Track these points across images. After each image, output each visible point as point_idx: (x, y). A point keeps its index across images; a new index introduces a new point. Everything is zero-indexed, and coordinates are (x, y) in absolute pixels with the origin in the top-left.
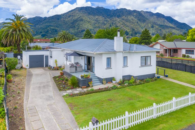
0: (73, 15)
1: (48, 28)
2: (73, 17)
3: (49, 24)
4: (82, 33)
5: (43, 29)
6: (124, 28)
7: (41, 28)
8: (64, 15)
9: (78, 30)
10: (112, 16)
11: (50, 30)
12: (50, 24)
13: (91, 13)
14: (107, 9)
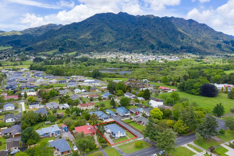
0: (93, 23)
1: (65, 40)
2: (92, 26)
3: (65, 35)
4: (103, 46)
5: (60, 41)
6: (150, 41)
7: (57, 40)
8: (82, 23)
9: (99, 42)
10: (137, 24)
11: (67, 42)
12: (67, 35)
13: (113, 21)
14: (131, 15)
